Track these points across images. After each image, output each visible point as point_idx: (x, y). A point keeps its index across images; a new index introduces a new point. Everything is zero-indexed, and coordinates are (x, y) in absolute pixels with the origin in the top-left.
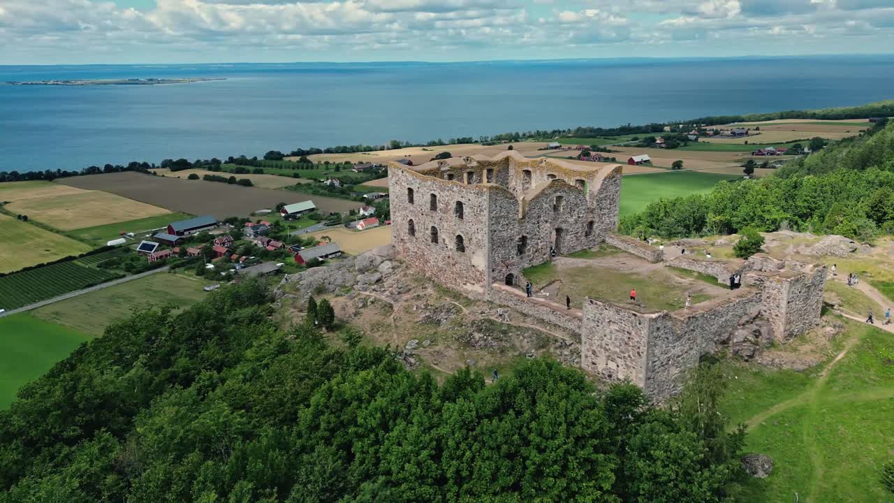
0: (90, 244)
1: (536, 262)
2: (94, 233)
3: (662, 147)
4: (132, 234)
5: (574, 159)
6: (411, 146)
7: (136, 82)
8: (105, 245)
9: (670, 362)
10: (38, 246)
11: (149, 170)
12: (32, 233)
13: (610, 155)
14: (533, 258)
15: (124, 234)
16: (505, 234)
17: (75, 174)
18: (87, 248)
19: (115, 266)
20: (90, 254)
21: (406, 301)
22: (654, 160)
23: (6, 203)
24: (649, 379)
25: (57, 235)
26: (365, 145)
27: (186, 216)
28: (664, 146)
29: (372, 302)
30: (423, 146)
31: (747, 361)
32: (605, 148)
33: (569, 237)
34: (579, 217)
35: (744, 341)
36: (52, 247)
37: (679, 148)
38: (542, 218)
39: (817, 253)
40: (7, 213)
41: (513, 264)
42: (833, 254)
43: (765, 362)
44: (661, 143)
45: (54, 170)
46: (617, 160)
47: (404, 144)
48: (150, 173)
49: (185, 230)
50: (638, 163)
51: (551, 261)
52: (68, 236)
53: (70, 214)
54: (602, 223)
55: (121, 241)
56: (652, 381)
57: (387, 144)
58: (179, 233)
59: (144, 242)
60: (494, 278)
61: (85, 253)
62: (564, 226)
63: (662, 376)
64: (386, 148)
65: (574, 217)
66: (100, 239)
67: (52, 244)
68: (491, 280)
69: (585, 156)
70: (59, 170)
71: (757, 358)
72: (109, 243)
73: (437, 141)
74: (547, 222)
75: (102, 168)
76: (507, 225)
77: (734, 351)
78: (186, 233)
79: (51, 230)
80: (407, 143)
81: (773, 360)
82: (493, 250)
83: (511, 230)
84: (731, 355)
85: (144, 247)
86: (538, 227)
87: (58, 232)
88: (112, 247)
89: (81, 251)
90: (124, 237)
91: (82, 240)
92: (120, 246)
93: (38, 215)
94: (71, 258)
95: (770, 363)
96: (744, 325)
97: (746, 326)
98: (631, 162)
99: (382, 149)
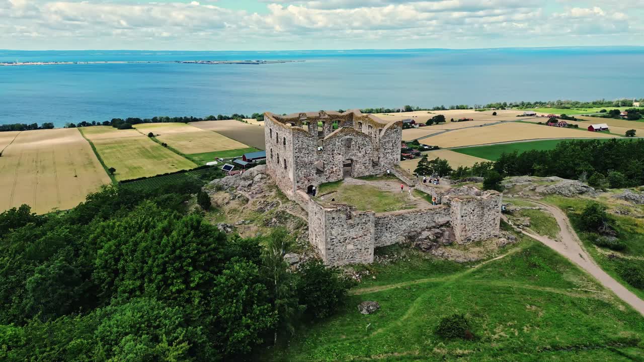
0: (197, 164)
1: (331, 180)
2: (201, 157)
3: (624, 119)
4: (222, 159)
5: (543, 124)
6: (420, 110)
7: (249, 62)
8: (205, 164)
9: (347, 241)
10: (168, 163)
11: (244, 120)
12: (167, 155)
13: (574, 123)
14: (329, 176)
15: (218, 159)
16: (306, 159)
17: (201, 120)
18: (195, 166)
19: (206, 178)
20: (195, 169)
21: (257, 198)
22: (612, 129)
23: (158, 135)
24: (329, 249)
25: (180, 157)
26: (386, 109)
27: (257, 150)
28: (626, 117)
29: (239, 197)
30: (429, 110)
31: (424, 251)
32: (573, 117)
33: (358, 166)
34: (366, 153)
35: (426, 239)
36: (176, 164)
37: (640, 120)
38: (335, 152)
39: (547, 191)
40: (157, 141)
41: (313, 180)
42: (560, 193)
43: (436, 254)
44: (624, 116)
45: (189, 117)
46: (579, 126)
47: (415, 109)
48: (244, 121)
49: (253, 159)
50: (596, 130)
51: (343, 179)
52: (187, 158)
53: (190, 145)
54: (387, 158)
55: (215, 163)
56: (331, 251)
57: (402, 108)
58: (249, 161)
59: (226, 164)
60: (298, 187)
61: (192, 169)
62: (354, 158)
63: (340, 249)
64: (401, 111)
65: (362, 153)
66: (203, 161)
67: (177, 162)
68: (296, 188)
69: (552, 122)
70: (192, 117)
71: (433, 251)
72: (208, 164)
73: (440, 107)
74: (340, 154)
75: (216, 117)
76: (308, 154)
77: (416, 244)
78: (254, 161)
79: (178, 153)
80: (418, 108)
81: (443, 253)
82: (297, 169)
83: (311, 157)
84: (413, 246)
85: (226, 167)
86: (333, 157)
87: (181, 155)
88: (209, 166)
89: (190, 167)
90: (217, 161)
91: (193, 161)
92: (213, 166)
93: (173, 144)
94: (184, 171)
95: (440, 255)
96: (430, 228)
97: (432, 229)
98: (591, 129)
99: (398, 111)
